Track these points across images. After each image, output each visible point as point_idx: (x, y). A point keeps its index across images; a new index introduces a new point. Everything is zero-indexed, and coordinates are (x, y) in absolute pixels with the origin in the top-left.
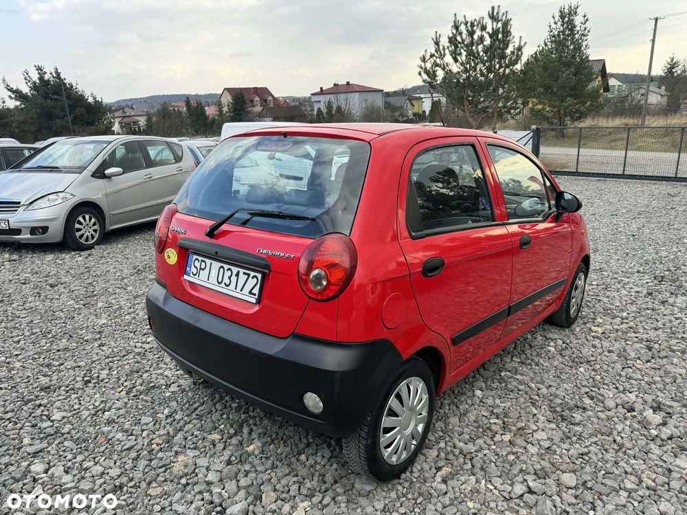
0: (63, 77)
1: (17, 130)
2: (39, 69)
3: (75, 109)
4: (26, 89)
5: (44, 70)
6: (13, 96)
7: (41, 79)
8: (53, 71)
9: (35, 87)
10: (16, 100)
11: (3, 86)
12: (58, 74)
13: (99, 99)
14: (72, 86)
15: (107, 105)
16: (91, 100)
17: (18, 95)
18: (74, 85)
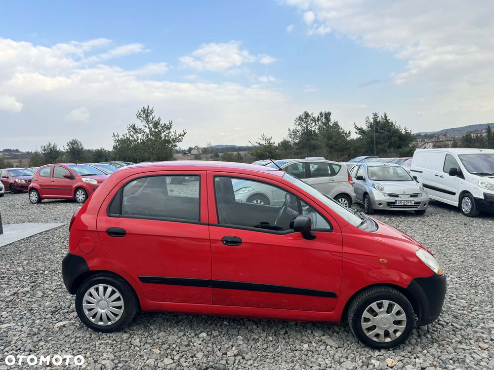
0: (388, 119)
1: (353, 152)
2: (376, 115)
3: (391, 138)
4: (365, 128)
5: (378, 115)
6: (358, 132)
7: (375, 121)
8: (383, 115)
9: (371, 126)
10: (359, 134)
11: (354, 126)
12: (386, 117)
13: (409, 131)
14: (392, 124)
15: (414, 135)
16: (403, 132)
17: (361, 131)
18: (394, 123)
